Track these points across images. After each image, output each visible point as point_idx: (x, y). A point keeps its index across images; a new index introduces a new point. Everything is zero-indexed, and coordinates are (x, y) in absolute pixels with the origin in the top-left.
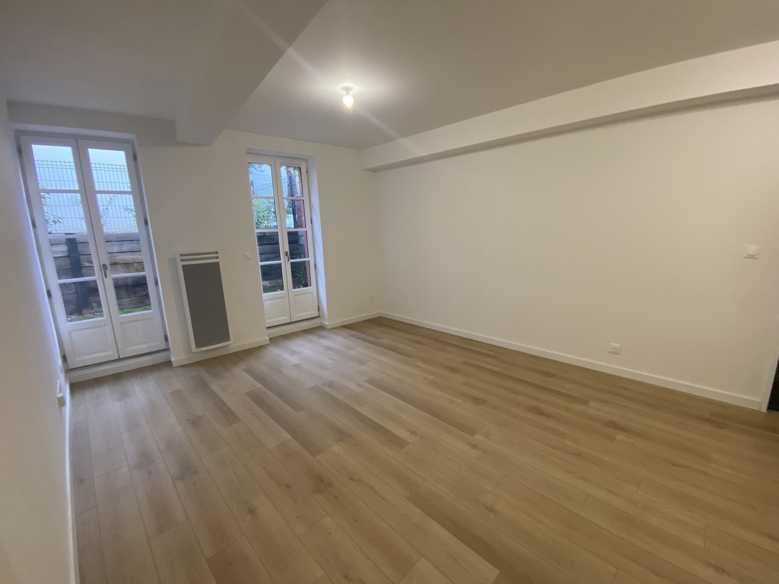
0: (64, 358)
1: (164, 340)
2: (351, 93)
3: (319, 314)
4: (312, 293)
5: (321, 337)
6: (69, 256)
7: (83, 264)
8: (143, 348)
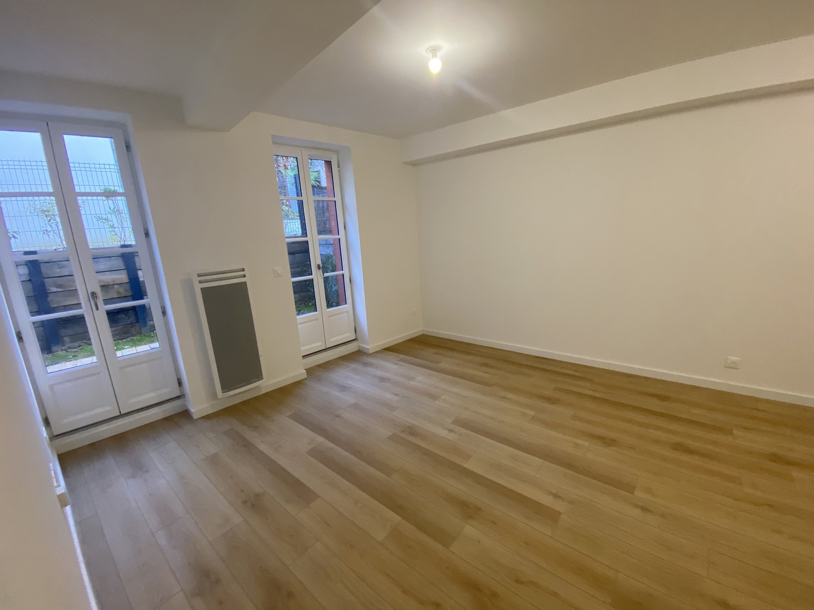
0: (47, 422)
1: (177, 383)
2: (439, 54)
3: (356, 337)
4: (347, 312)
5: (366, 364)
6: (30, 280)
7: (49, 289)
8: (151, 397)
